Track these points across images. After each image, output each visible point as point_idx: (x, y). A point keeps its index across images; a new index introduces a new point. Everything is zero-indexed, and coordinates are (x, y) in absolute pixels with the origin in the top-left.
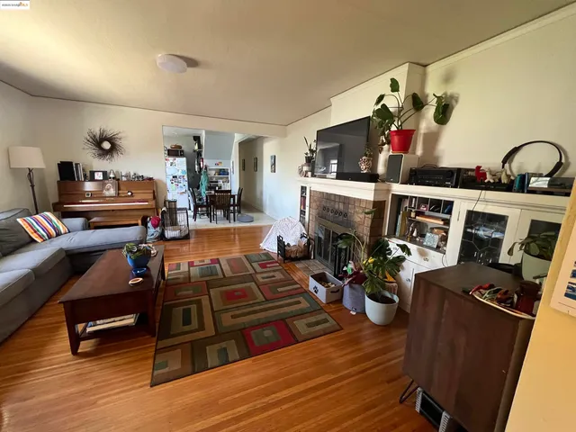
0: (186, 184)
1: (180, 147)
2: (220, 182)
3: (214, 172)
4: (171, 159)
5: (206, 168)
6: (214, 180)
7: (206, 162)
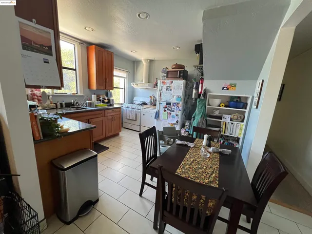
0: (180, 113)
1: (182, 67)
2: (227, 119)
3: (217, 101)
4: (168, 82)
5: (205, 94)
6: (217, 113)
7: (207, 84)
